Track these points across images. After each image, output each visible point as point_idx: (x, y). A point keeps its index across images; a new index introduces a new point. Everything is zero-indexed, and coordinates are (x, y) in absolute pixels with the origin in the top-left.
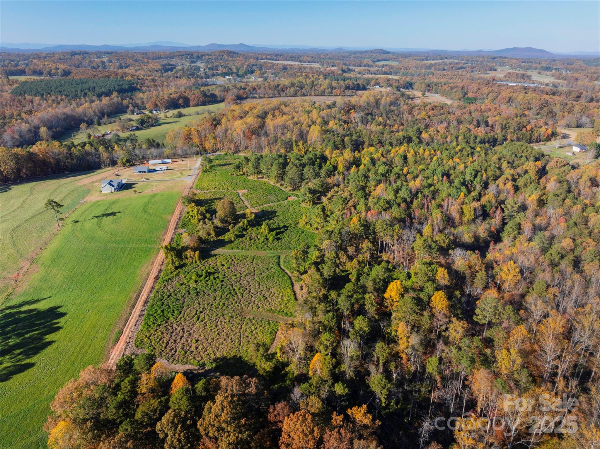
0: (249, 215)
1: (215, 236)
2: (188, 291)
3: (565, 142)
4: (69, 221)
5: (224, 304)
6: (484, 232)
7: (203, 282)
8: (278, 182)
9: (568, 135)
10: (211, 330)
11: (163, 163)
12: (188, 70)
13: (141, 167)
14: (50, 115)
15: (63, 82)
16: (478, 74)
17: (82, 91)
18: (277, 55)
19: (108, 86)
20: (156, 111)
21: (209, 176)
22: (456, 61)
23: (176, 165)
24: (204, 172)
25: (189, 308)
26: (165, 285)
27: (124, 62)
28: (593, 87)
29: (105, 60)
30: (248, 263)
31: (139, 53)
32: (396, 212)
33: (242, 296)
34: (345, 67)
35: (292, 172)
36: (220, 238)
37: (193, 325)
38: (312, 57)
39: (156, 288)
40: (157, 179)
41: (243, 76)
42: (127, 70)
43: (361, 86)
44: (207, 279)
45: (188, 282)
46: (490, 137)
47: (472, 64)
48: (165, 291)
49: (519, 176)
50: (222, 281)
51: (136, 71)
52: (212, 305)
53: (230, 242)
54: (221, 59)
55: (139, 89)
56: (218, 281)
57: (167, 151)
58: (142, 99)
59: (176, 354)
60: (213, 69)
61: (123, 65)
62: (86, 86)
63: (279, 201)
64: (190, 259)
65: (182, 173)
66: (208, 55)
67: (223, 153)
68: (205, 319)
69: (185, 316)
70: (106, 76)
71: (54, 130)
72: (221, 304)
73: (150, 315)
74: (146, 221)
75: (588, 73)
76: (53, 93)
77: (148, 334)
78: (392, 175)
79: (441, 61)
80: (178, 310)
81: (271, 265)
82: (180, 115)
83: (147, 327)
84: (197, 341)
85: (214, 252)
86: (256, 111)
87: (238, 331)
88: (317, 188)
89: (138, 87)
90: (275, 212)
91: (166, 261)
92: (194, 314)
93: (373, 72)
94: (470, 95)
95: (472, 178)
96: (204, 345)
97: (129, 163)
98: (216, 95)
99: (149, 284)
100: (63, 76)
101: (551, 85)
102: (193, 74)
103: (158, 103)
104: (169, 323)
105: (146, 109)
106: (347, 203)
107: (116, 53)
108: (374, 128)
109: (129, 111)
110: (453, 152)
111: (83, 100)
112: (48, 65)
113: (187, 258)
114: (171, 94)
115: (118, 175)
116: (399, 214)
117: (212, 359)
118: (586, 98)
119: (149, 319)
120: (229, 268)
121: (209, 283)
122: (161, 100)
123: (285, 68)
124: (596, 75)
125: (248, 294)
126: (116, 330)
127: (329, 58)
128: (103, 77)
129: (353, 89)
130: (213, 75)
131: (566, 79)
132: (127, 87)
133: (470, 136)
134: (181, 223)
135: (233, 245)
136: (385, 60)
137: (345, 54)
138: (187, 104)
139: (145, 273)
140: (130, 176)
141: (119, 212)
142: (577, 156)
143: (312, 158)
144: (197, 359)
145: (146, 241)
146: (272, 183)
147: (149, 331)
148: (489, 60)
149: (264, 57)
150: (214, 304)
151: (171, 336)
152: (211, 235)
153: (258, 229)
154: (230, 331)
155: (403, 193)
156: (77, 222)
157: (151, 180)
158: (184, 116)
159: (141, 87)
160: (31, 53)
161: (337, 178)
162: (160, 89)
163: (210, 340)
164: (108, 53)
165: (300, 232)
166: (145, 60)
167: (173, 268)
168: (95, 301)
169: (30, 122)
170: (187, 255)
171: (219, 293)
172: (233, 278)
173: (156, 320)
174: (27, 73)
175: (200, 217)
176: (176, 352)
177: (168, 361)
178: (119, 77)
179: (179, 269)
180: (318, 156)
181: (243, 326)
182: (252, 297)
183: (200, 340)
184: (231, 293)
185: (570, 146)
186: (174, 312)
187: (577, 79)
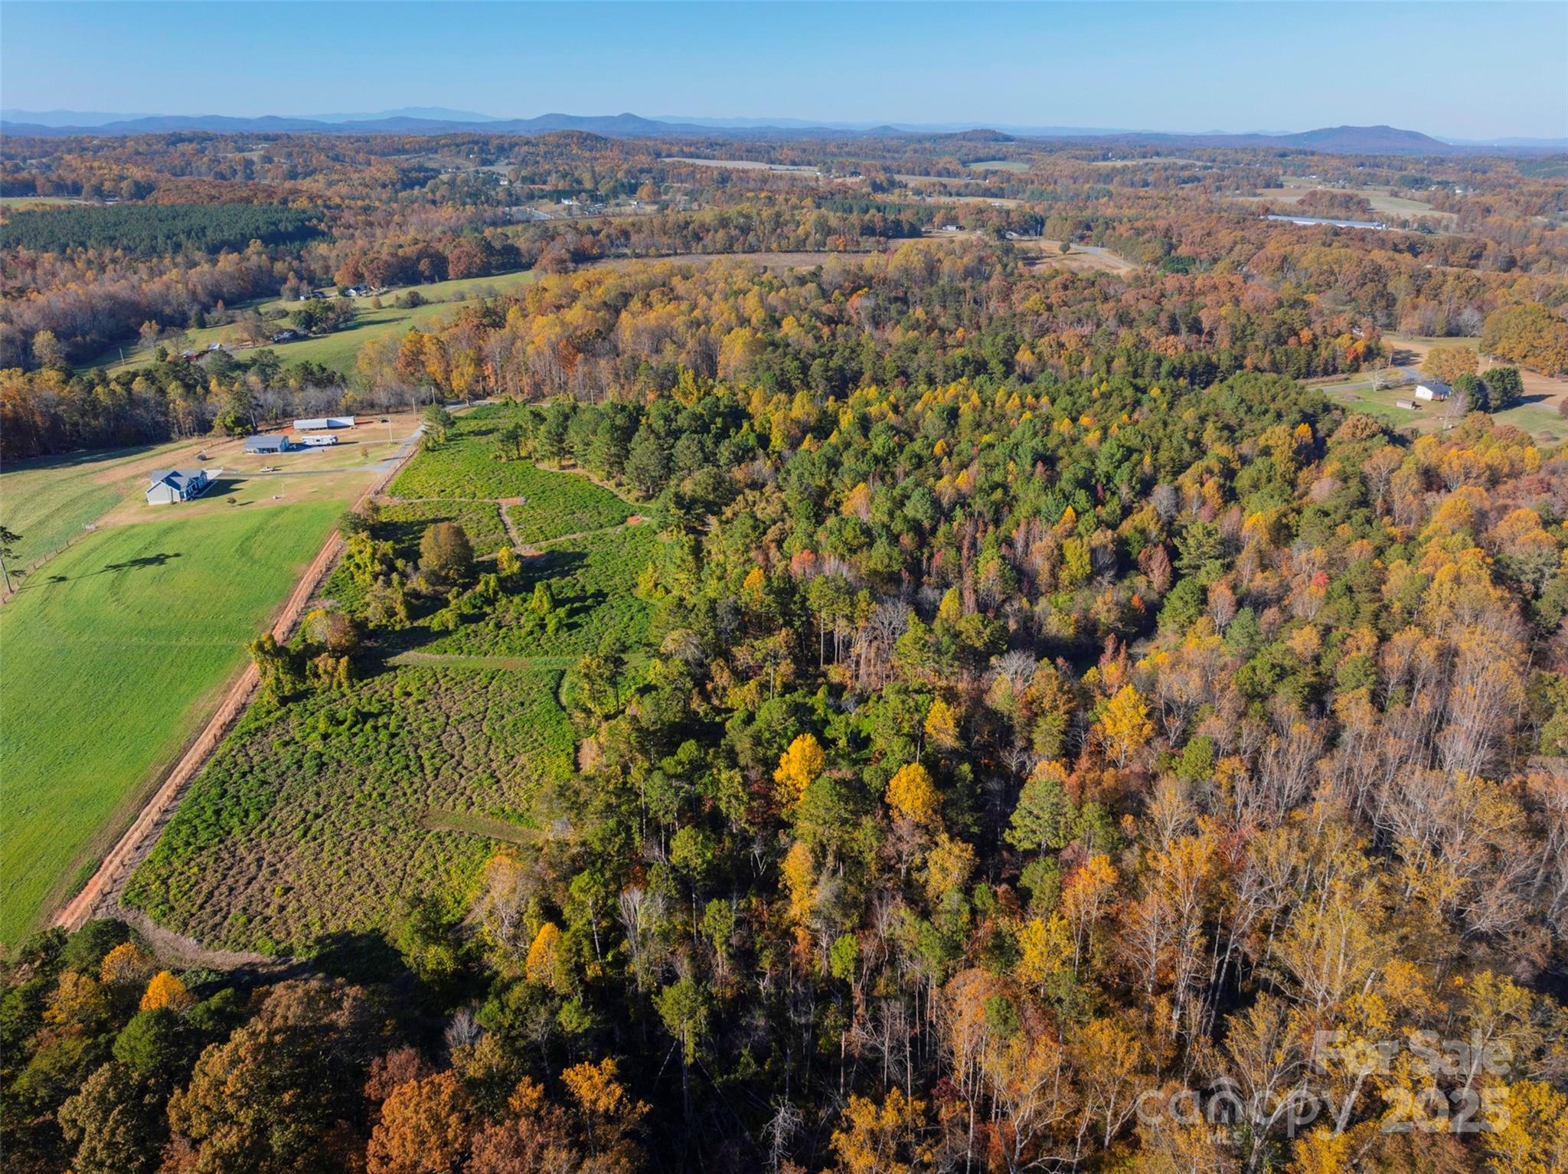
0: (505, 565)
1: (408, 617)
2: (300, 761)
3: (1401, 373)
4: (43, 578)
5: (382, 795)
6: (1108, 611)
7: (344, 738)
8: (609, 476)
9: (1417, 355)
10: (331, 863)
11: (330, 428)
12: (466, 182)
13: (273, 438)
14: (70, 299)
15: (125, 212)
16: (1234, 196)
17: (168, 237)
18: (712, 145)
19: (241, 224)
20: (357, 289)
21: (436, 463)
22: (1181, 162)
23: (365, 431)
24: (428, 449)
25: (289, 803)
26: (244, 746)
27: (305, 161)
28: (1524, 230)
29: (255, 156)
30: (476, 688)
31: (349, 138)
32: (879, 556)
33: (436, 776)
34: (881, 177)
35: (643, 450)
36: (421, 623)
37: (289, 848)
38: (804, 151)
39: (220, 752)
40: (300, 468)
41: (604, 200)
42: (305, 184)
43: (906, 227)
44: (355, 730)
45: (304, 738)
46: (1196, 360)
47: (1221, 169)
48: (240, 759)
49: (1243, 464)
50: (394, 735)
51: (330, 184)
52: (352, 797)
53: (445, 633)
54: (561, 154)
55: (323, 234)
56: (383, 735)
57: (349, 395)
58: (325, 258)
59: (226, 924)
60: (533, 182)
61: (300, 169)
62: (180, 225)
63: (601, 526)
64: (325, 678)
65: (366, 455)
66: (528, 143)
67: (497, 402)
68: (322, 835)
69: (275, 824)
70: (241, 199)
71: (79, 338)
72: (375, 795)
73: (183, 822)
74: (238, 579)
75: (1522, 193)
76: (93, 241)
77: (164, 872)
78: (902, 459)
79: (1142, 162)
80: (259, 809)
81: (534, 695)
82: (415, 302)
83: (167, 852)
84: (287, 890)
85: (393, 661)
86: (600, 291)
87: (399, 865)
88: (700, 492)
89: (322, 226)
90: (582, 556)
91: (263, 683)
92: (298, 819)
93: (954, 191)
94: (1183, 251)
95: (1110, 469)
96: (303, 900)
97: (244, 426)
98: (518, 249)
99: (206, 741)
100: (132, 196)
101: (1415, 226)
102: (477, 193)
103: (362, 269)
104: (229, 843)
105: (334, 285)
106: (764, 533)
107: (289, 137)
108: (897, 335)
109: (285, 289)
110: (1082, 400)
111: (167, 261)
112: (100, 168)
113: (317, 676)
114: (401, 246)
115: (204, 458)
116: (886, 561)
117: (313, 936)
118: (1496, 259)
119: (179, 832)
120: (421, 702)
121: (359, 740)
122: (372, 262)
123: (724, 178)
124: (1539, 201)
125: (454, 769)
126: (86, 860)
127: (849, 154)
128: (232, 200)
129: (884, 233)
130: (531, 197)
131: (1459, 211)
132: (290, 228)
133: (1145, 358)
134: (326, 584)
135: (448, 640)
136: (994, 159)
137: (895, 142)
138: (439, 271)
139: (203, 714)
140: (236, 460)
141: (177, 555)
142: (1424, 411)
143: (702, 415)
144: (276, 936)
145: (226, 630)
146: (596, 480)
147: (170, 864)
148: (1270, 159)
149: (675, 149)
150: (357, 796)
151: (225, 877)
152: (396, 614)
153: (525, 600)
154: (380, 865)
155: (916, 508)
156: (63, 579)
157: (285, 470)
158: (426, 302)
159: (330, 228)
160: (63, 138)
161: (762, 466)
162: (378, 232)
163: (322, 888)
164: (267, 138)
165: (634, 609)
166: (361, 157)
167: (275, 702)
168: (53, 786)
169: (15, 317)
170: (317, 667)
171: (377, 766)
172: (425, 728)
173: (195, 834)
174: (39, 190)
175: (378, 568)
176: (225, 918)
177: (200, 941)
178: (275, 202)
179: (290, 705)
180: (722, 408)
181: (416, 854)
182: (461, 776)
183: (297, 888)
184: (407, 767)
185: (1411, 384)
186: (247, 815)
187: (1488, 211)
